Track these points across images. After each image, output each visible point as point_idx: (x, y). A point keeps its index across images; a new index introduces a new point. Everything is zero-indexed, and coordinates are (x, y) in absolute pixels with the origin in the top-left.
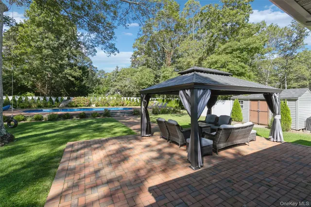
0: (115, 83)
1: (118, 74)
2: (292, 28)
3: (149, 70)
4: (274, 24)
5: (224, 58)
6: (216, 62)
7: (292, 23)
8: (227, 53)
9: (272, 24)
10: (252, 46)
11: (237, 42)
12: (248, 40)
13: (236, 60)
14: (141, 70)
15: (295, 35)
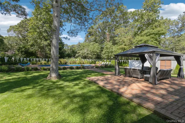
0: (79, 51)
1: (80, 46)
2: (178, 20)
3: (97, 44)
4: (168, 18)
5: (145, 38)
6: (141, 41)
7: (178, 17)
8: (147, 36)
9: (167, 18)
10: (161, 32)
11: (152, 30)
12: (159, 29)
13: (152, 39)
14: (93, 44)
15: (180, 25)
